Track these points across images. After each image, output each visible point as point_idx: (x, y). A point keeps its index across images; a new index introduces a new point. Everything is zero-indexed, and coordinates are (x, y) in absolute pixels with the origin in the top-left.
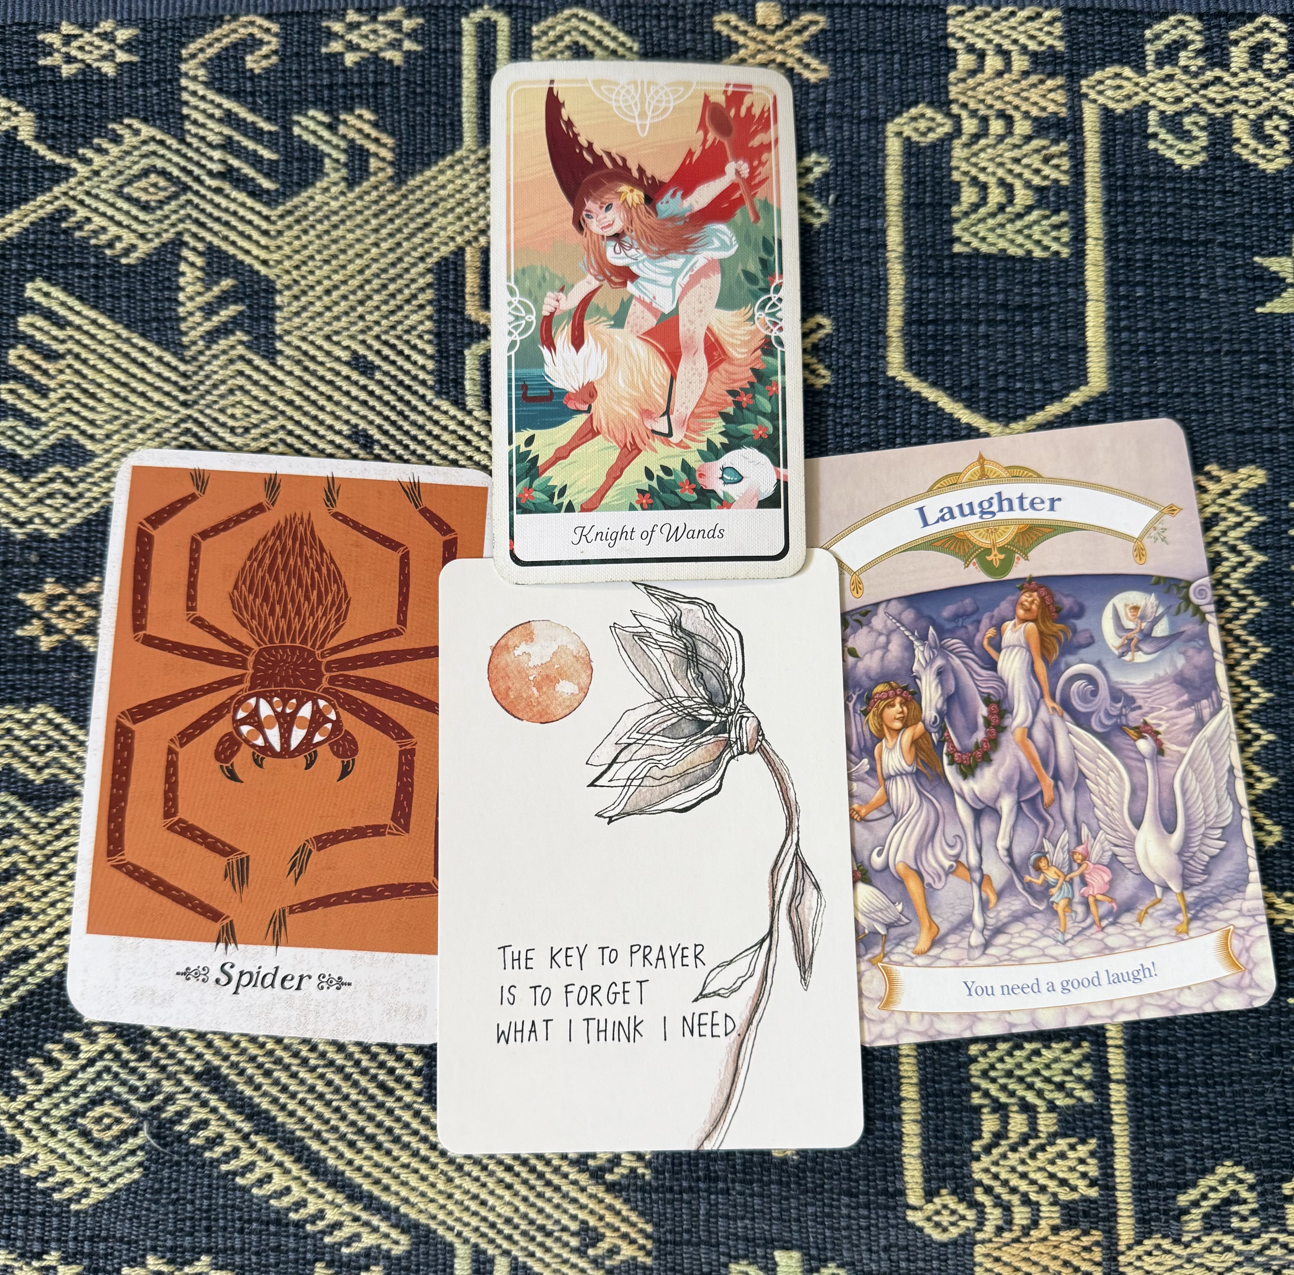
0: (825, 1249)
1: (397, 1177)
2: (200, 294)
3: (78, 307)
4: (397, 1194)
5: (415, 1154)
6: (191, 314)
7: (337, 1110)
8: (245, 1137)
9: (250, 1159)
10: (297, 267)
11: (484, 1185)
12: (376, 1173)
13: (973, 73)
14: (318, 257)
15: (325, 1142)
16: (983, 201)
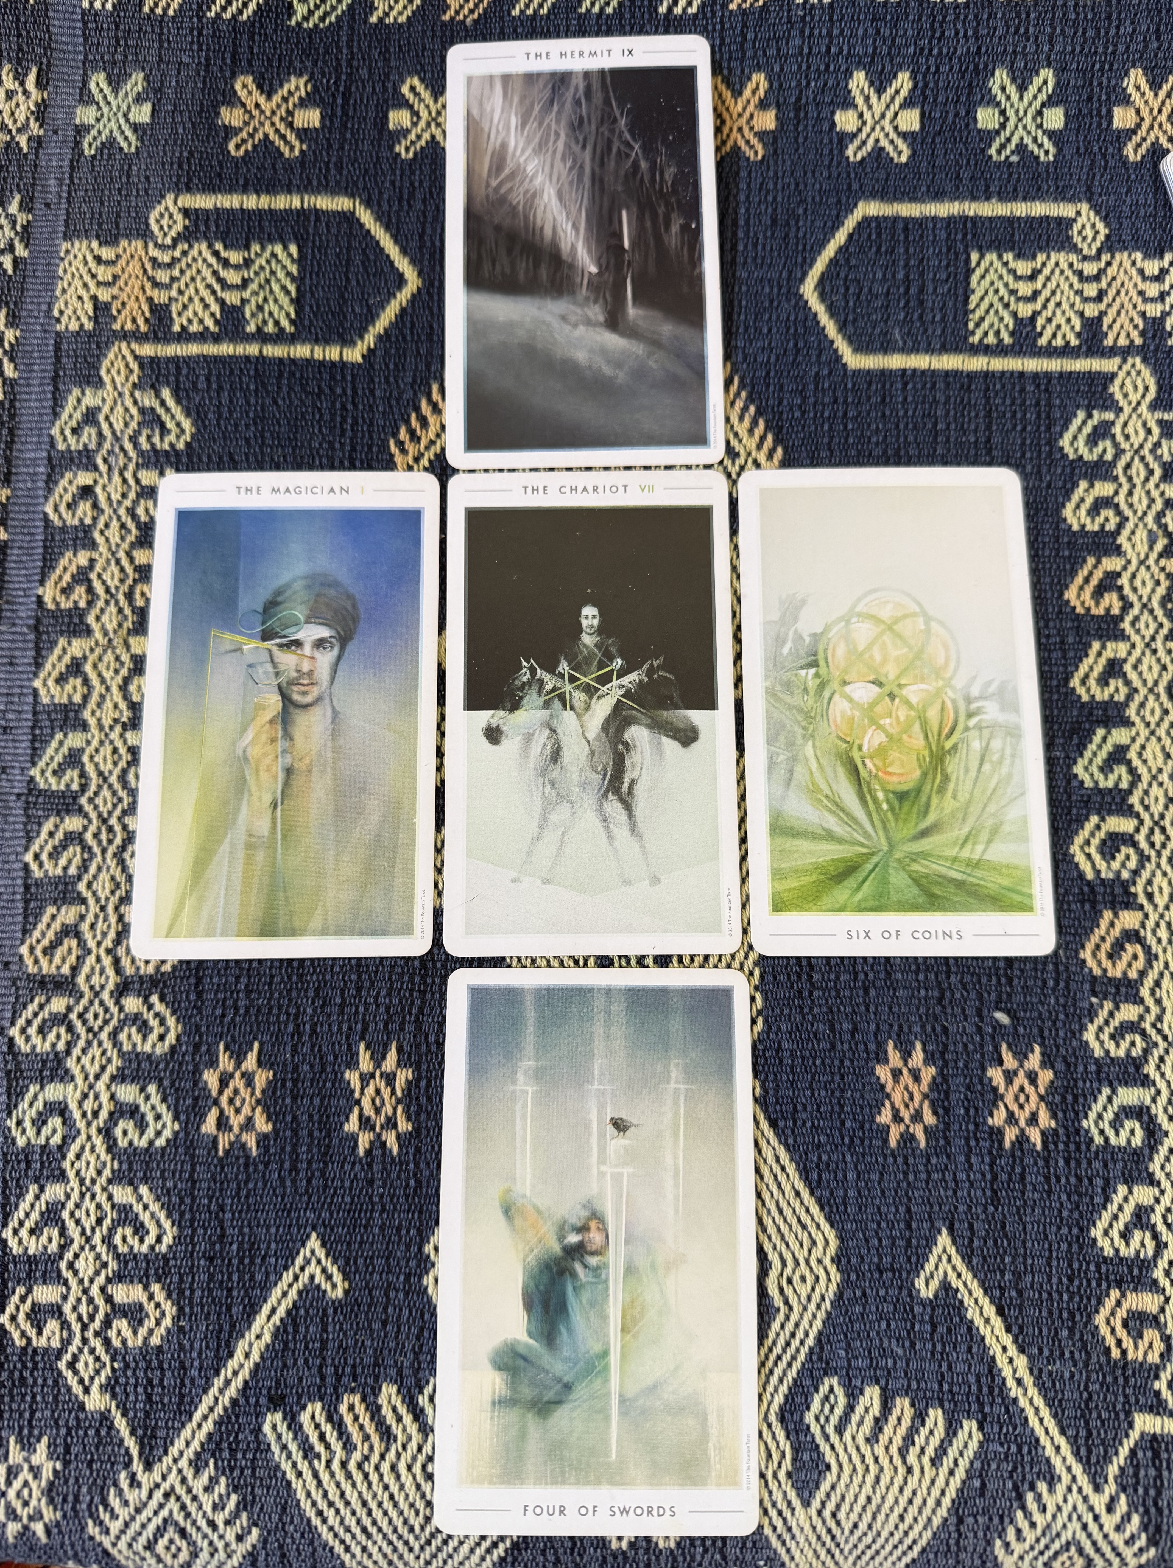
13: (1141, 272)
16: (1019, 279)
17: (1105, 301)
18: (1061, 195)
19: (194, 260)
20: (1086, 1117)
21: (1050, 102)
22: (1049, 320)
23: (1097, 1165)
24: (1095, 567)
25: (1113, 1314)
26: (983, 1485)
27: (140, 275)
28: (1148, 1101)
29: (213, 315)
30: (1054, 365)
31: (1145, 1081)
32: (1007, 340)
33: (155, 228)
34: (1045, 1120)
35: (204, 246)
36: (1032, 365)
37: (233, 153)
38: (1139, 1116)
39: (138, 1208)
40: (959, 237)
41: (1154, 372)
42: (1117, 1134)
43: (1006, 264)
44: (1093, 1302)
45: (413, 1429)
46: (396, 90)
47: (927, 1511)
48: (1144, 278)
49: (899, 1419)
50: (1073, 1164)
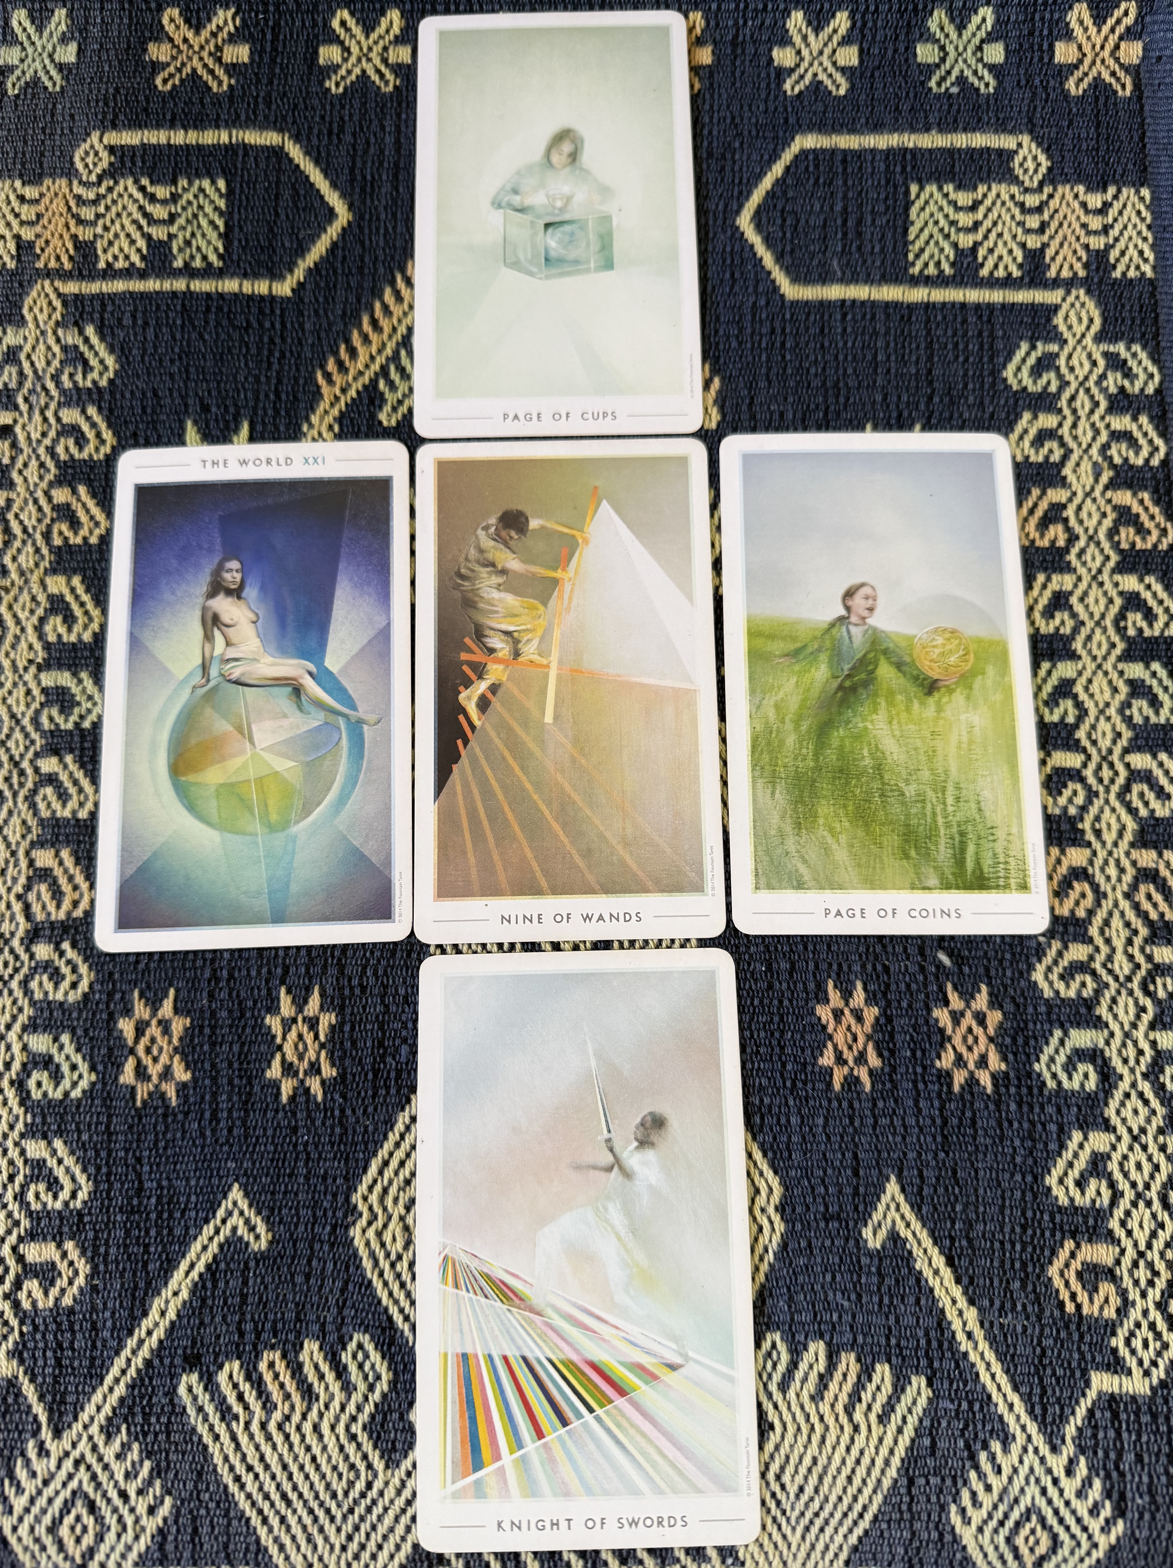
16: (959, 210)
17: (1048, 233)
18: (1002, 127)
19: (120, 195)
20: (1038, 1061)
21: (990, 38)
22: (991, 251)
23: (1050, 1110)
24: (1040, 498)
25: (1067, 1265)
26: (933, 1443)
27: (64, 211)
28: (1101, 1044)
29: (139, 250)
30: (996, 296)
31: (1098, 1023)
32: (948, 270)
33: (79, 166)
34: (995, 1062)
35: (130, 182)
36: (973, 296)
37: (160, 88)
38: (1093, 1061)
39: (52, 1163)
40: (898, 169)
41: (1099, 304)
42: (1070, 1078)
43: (946, 195)
44: (1047, 1253)
45: (335, 1387)
46: (326, 24)
47: (876, 1473)
48: (1087, 212)
49: (845, 1375)
50: (1025, 1109)
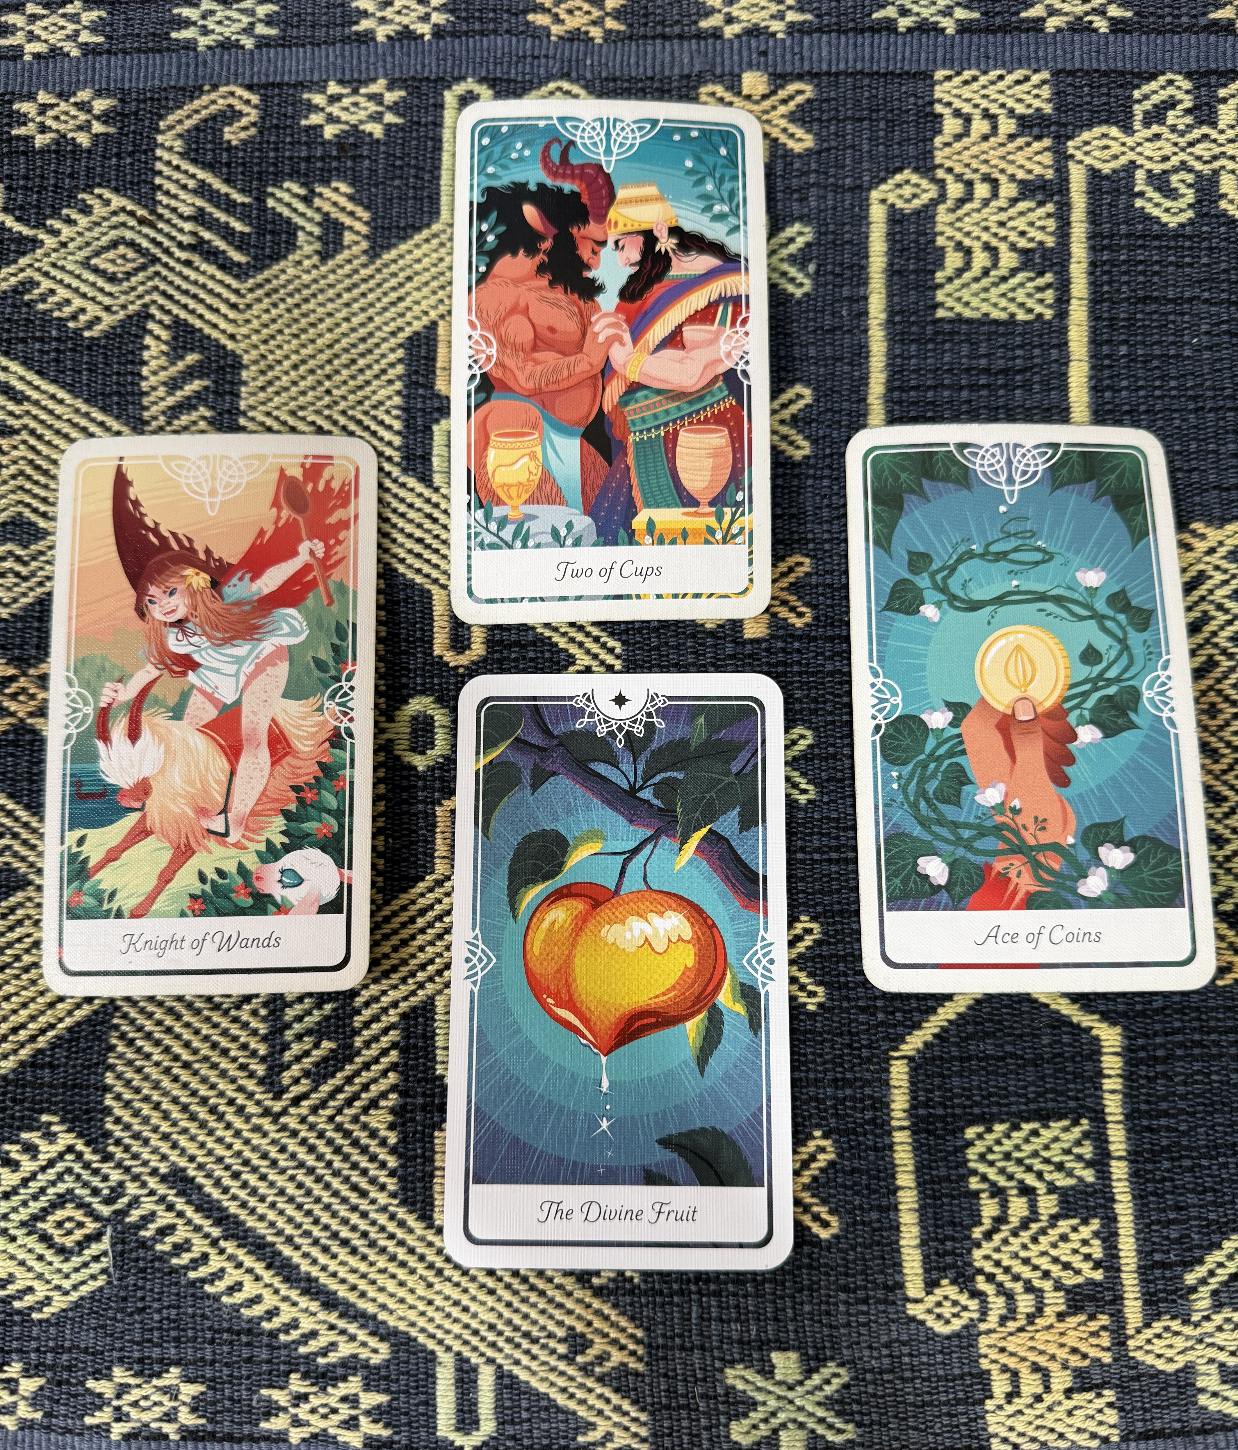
0: (824, 1348)
1: (373, 1282)
2: (164, 368)
3: (37, 381)
4: (374, 1300)
5: (393, 1258)
6: (154, 389)
7: (309, 1213)
8: (214, 1243)
9: (219, 1265)
10: (265, 342)
11: (465, 1291)
12: (352, 1279)
13: (958, 137)
14: (287, 331)
15: (297, 1248)
16: (967, 266)
17: (995, 175)
18: (859, 220)
19: (997, 1263)
22: (1021, 234)
27: (1024, 1336)
29: (1074, 1229)
30: (1079, 230)
32: (1047, 279)
33: (955, 1325)
35: (977, 1253)
36: (1079, 253)
37: (835, 1231)
40: (915, 330)
41: (1085, 127)
43: (949, 280)
